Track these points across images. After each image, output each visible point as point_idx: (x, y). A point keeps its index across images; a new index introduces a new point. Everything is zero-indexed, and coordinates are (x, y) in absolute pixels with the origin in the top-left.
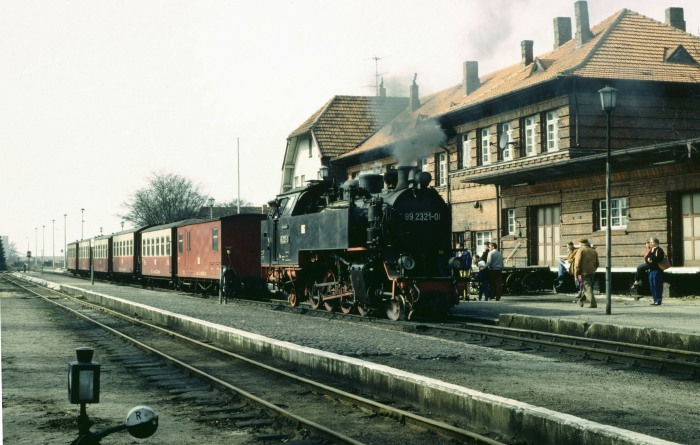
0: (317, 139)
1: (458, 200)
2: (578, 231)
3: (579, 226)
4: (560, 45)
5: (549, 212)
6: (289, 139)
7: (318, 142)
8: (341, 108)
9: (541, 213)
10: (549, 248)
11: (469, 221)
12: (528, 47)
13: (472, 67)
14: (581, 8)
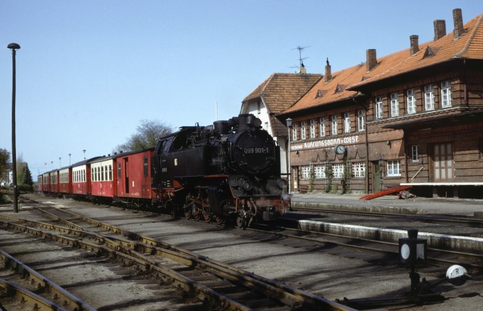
0: (265, 101)
1: (374, 140)
2: (467, 159)
3: (469, 155)
4: (439, 38)
5: (443, 147)
6: (244, 102)
7: (266, 104)
8: (278, 81)
9: (437, 148)
10: (443, 171)
11: (382, 153)
12: (414, 39)
13: (372, 53)
14: (458, 14)
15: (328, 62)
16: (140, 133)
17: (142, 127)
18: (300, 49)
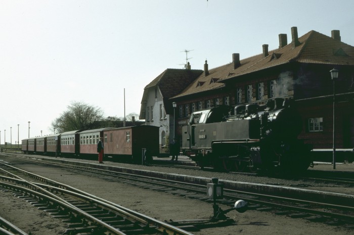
0: (161, 89)
4: (282, 47)
7: (161, 91)
8: (170, 74)
12: (266, 47)
13: (236, 56)
14: (294, 30)
15: (206, 61)
16: (69, 110)
17: (71, 106)
18: (186, 51)
